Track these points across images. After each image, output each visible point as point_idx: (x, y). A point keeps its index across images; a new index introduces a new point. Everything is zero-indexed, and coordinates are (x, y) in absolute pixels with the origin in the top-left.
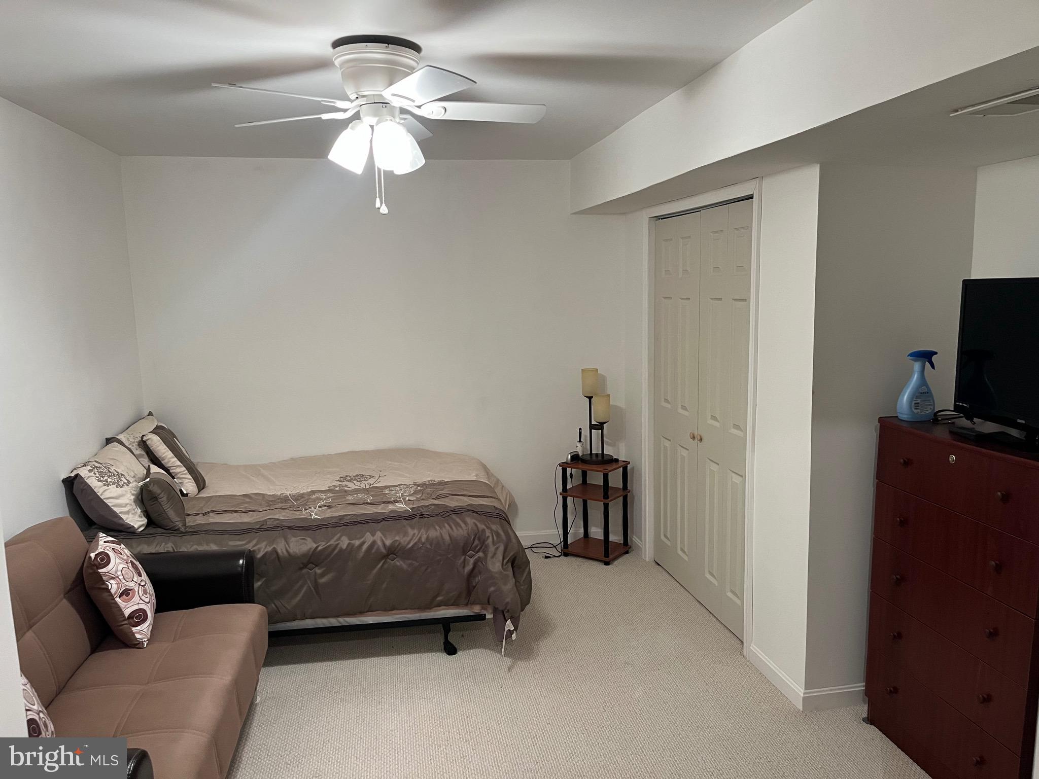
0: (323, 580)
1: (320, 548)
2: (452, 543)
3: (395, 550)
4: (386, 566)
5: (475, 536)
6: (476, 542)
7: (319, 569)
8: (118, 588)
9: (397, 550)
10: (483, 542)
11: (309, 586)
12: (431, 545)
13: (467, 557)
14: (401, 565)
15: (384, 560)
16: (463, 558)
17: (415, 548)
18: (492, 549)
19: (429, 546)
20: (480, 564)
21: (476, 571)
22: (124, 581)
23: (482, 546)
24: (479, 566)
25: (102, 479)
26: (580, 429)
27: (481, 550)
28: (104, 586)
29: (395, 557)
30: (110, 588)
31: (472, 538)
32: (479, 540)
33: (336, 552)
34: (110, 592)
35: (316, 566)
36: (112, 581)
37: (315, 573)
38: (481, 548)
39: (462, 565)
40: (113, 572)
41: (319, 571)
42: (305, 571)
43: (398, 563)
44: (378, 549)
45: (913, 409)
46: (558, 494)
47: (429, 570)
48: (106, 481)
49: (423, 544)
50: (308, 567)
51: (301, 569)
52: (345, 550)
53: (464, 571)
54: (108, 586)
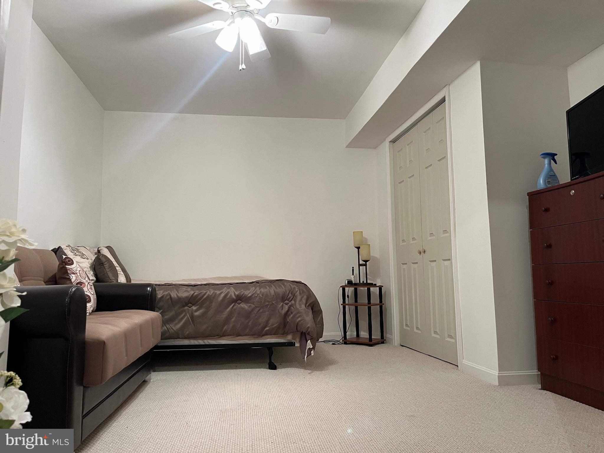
0: (197, 313)
1: (195, 294)
2: (275, 294)
3: (241, 298)
4: (235, 307)
5: (289, 292)
6: (290, 295)
7: (195, 307)
8: (76, 279)
9: (242, 298)
10: (294, 296)
11: (188, 318)
12: (263, 295)
13: (284, 304)
14: (244, 306)
15: (234, 304)
16: (282, 304)
17: (253, 297)
18: (299, 298)
19: (261, 296)
20: (292, 308)
21: (290, 312)
22: (80, 277)
23: (294, 297)
24: (292, 309)
25: (73, 251)
26: (353, 267)
27: (293, 300)
28: (67, 277)
29: (241, 302)
30: (71, 278)
31: (288, 292)
32: (292, 294)
33: (205, 296)
34: (71, 281)
35: (193, 305)
36: (73, 275)
37: (192, 309)
38: (293, 298)
39: (281, 308)
40: (74, 269)
41: (194, 308)
42: (186, 308)
43: (243, 305)
44: (231, 295)
45: (547, 184)
46: (340, 305)
47: (261, 311)
48: (76, 253)
49: (258, 294)
50: (188, 305)
51: (184, 306)
52: (212, 295)
53: (282, 312)
54: (70, 277)
